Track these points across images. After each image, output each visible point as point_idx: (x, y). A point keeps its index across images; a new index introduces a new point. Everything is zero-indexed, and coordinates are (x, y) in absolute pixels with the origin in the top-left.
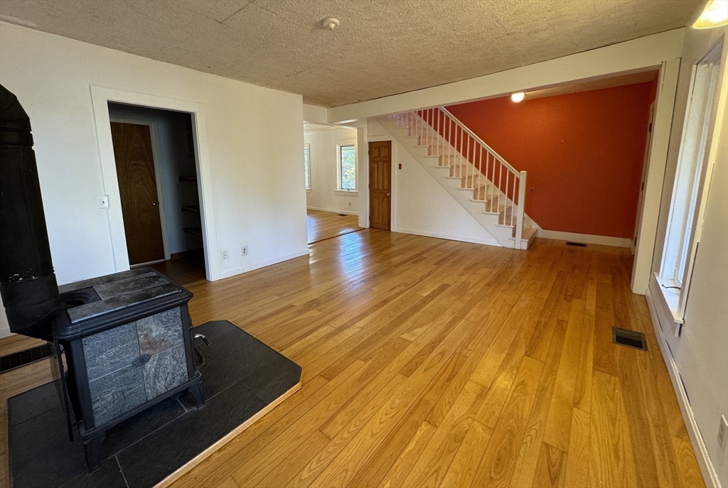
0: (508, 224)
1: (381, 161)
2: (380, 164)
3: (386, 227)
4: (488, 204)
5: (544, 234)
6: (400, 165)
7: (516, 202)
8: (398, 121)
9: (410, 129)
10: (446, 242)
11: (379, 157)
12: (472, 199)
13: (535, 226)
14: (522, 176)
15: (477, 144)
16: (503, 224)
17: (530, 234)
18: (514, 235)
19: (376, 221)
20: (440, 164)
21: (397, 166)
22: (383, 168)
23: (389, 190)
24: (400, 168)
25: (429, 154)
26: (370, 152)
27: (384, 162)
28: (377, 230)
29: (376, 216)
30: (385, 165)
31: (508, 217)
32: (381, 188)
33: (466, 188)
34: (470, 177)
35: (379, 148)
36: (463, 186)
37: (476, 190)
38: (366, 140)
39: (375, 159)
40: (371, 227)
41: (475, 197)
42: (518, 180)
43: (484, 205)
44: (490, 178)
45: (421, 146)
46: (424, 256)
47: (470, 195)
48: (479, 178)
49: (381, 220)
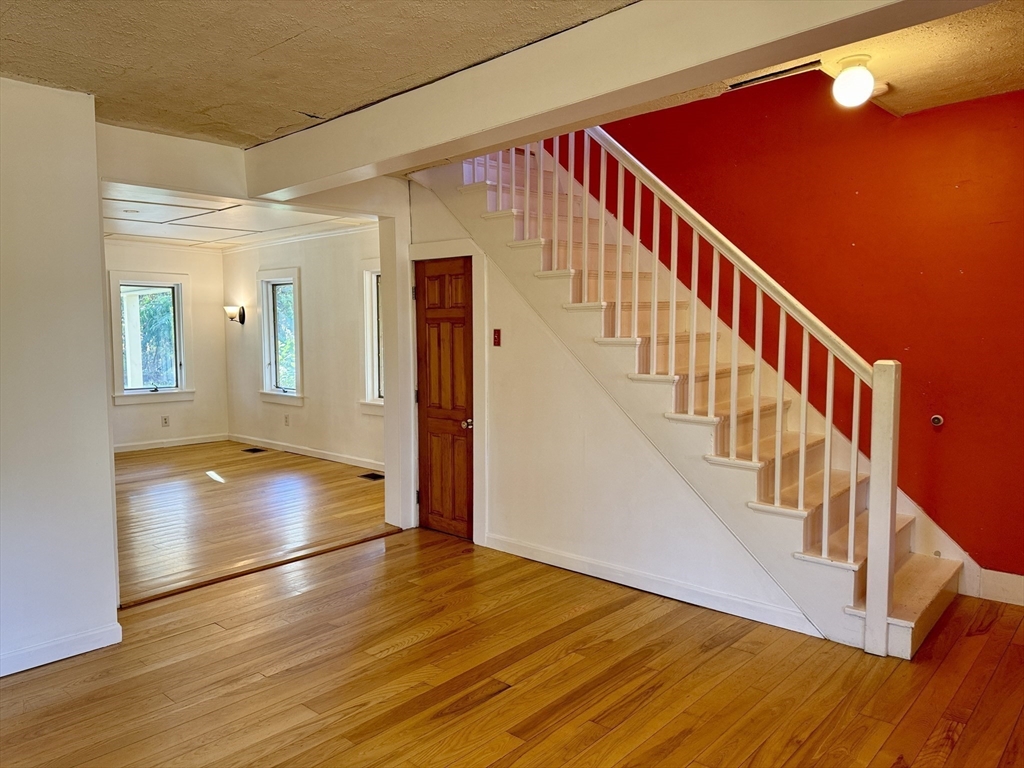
0: (838, 552)
1: (448, 319)
2: (445, 327)
3: (462, 526)
4: (766, 475)
5: (986, 584)
6: (497, 333)
7: (865, 447)
8: (490, 194)
9: (521, 218)
10: (632, 600)
11: (442, 306)
12: (711, 452)
13: (953, 554)
14: (882, 378)
15: (724, 261)
16: (819, 551)
17: (924, 596)
18: (861, 594)
19: (437, 506)
20: (611, 332)
21: (488, 337)
22: (452, 342)
23: (468, 412)
24: (497, 342)
25: (578, 298)
26: (419, 293)
27: (454, 322)
28: (440, 537)
29: (436, 492)
30: (459, 331)
31: (839, 521)
32: (447, 403)
33: (691, 415)
34: (723, 374)
35: (440, 278)
36: (682, 407)
37: (723, 426)
38: (406, 255)
39: (431, 314)
40: (424, 524)
41: (723, 450)
42: (867, 393)
43: (752, 479)
44: (793, 377)
45: (555, 271)
46: (503, 676)
47: (703, 438)
48: (755, 378)
49: (448, 505)
